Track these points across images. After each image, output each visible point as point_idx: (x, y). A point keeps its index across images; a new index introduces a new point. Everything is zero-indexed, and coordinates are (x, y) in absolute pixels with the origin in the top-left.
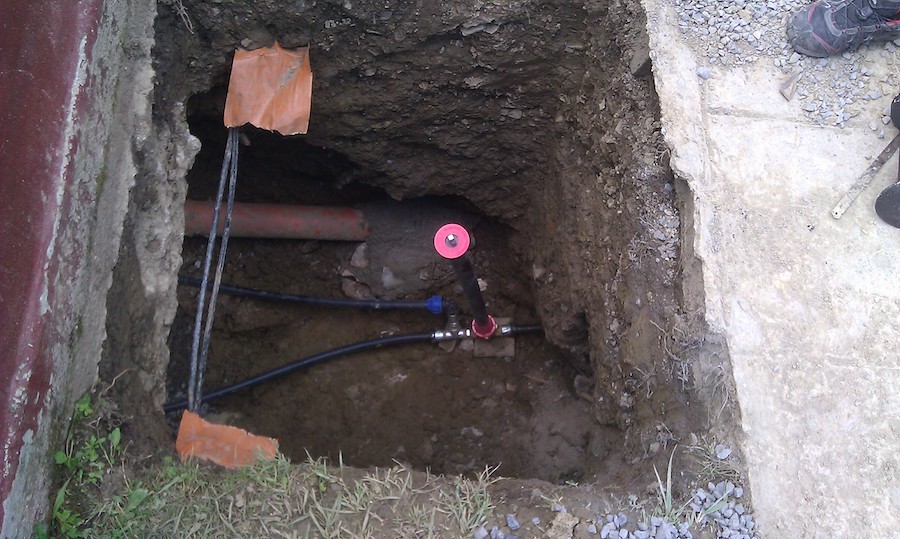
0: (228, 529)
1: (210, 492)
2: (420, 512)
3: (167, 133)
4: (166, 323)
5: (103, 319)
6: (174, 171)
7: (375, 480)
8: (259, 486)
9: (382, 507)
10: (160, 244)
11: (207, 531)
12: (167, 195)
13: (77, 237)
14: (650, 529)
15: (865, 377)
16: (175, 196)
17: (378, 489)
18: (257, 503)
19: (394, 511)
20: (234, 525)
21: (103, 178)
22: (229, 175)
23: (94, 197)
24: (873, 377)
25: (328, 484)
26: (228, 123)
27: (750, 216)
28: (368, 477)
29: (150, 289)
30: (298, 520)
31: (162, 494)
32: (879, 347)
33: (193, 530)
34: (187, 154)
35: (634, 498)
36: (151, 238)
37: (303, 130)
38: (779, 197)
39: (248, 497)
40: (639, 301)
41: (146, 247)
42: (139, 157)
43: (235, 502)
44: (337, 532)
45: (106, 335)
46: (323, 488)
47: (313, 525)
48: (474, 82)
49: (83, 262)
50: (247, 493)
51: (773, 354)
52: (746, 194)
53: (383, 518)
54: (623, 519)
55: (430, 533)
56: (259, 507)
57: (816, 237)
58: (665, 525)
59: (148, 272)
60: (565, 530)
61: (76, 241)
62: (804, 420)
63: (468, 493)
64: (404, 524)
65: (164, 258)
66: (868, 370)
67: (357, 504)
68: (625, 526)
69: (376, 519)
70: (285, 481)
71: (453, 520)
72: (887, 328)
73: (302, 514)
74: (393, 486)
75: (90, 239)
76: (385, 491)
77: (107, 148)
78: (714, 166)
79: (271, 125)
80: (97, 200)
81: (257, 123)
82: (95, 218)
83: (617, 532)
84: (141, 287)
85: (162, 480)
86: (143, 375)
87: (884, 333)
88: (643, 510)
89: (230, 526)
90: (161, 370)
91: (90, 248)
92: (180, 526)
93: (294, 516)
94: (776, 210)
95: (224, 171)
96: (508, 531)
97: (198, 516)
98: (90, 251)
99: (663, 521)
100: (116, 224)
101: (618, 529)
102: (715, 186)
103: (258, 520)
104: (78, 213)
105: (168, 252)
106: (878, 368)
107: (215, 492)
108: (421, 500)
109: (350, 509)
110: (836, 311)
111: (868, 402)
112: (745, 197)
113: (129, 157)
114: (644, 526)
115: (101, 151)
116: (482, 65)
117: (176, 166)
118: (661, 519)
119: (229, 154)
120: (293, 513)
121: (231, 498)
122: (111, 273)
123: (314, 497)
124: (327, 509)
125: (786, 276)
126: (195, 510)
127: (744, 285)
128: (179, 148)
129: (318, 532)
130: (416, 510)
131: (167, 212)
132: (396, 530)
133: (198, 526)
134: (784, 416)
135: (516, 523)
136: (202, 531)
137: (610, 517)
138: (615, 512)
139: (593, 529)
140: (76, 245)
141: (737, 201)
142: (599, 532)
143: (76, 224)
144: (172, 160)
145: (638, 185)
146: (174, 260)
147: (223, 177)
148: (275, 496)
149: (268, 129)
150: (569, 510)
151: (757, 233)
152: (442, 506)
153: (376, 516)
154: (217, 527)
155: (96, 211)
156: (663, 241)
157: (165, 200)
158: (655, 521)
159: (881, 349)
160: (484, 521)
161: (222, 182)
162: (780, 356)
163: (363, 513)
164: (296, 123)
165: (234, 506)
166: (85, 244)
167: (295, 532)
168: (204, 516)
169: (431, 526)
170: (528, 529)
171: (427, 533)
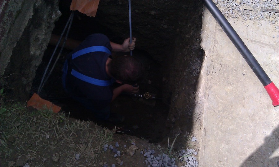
0: (28, 127)
1: (26, 115)
2: (89, 135)
3: (50, 7)
4: (36, 65)
5: (10, 56)
6: (50, 20)
7: (78, 122)
8: (42, 116)
9: (78, 131)
10: (39, 40)
11: (22, 126)
12: (45, 26)
13: (5, 27)
14: (161, 157)
15: (250, 126)
16: (48, 27)
17: (78, 125)
18: (39, 121)
19: (81, 133)
20: (31, 126)
21: (19, 12)
22: (68, 25)
23: (14, 17)
24: (253, 128)
25: (63, 121)
26: (71, 9)
27: (223, 66)
28: (76, 121)
29: (32, 53)
30: (50, 129)
31: (11, 111)
32: (257, 118)
33: (18, 125)
34: (56, 16)
35: (160, 146)
36: (36, 38)
37: (94, 15)
38: (235, 62)
39: (37, 119)
40: (184, 88)
41: (34, 40)
42: (36, 11)
43: (33, 119)
44: (61, 136)
45: (10, 61)
46: (61, 121)
47: (55, 132)
48: (153, 13)
49: (5, 36)
50: (37, 118)
51: (219, 111)
52: (224, 59)
53: (77, 135)
54: (153, 152)
55: (90, 142)
56: (40, 123)
57: (244, 78)
58: (166, 157)
59: (33, 48)
60: (132, 151)
61: (4, 28)
62: (225, 135)
63: (106, 133)
64: (83, 138)
65: (40, 45)
66: (251, 125)
67: (70, 129)
68: (153, 154)
69: (75, 135)
70: (50, 116)
71: (99, 140)
72: (261, 113)
73: (52, 128)
74: (83, 125)
75: (10, 29)
76: (80, 126)
77: (23, 4)
78: (215, 47)
79: (84, 12)
80: (16, 18)
81: (80, 10)
82: (14, 24)
83: (150, 155)
84: (29, 51)
85: (12, 108)
86: (23, 79)
87: (260, 114)
88: (161, 151)
89: (29, 126)
90: (31, 79)
91: (9, 32)
92: (14, 123)
93: (50, 128)
94: (232, 66)
95: (67, 24)
96: (115, 147)
97: (20, 121)
98: (9, 33)
99: (167, 156)
100: (22, 28)
101: (151, 155)
102: (213, 54)
103: (38, 127)
104: (7, 20)
105: (41, 43)
106: (255, 125)
107: (28, 115)
108: (90, 132)
109: (68, 130)
110: (246, 103)
111: (249, 135)
112: (223, 60)
113: (32, 9)
114: (160, 156)
115: (20, 4)
116: (156, 7)
117: (51, 18)
118: (166, 155)
119: (70, 19)
120: (49, 127)
121: (32, 118)
122: (16, 43)
123: (57, 123)
124: (60, 128)
125: (230, 88)
126: (20, 119)
127: (215, 87)
128: (54, 13)
129: (55, 134)
130: (88, 134)
131: (44, 31)
132: (80, 139)
133: (20, 124)
134: (218, 133)
135: (118, 145)
136: (20, 126)
137: (149, 150)
138: (151, 149)
139: (142, 152)
140: (4, 29)
141: (220, 60)
142: (144, 154)
143: (5, 23)
144: (50, 16)
145: (192, 51)
146: (43, 47)
147: (66, 26)
148: (45, 120)
149: (83, 13)
150: (136, 145)
151: (224, 72)
152: (96, 135)
153: (75, 133)
154: (25, 126)
155: (14, 21)
156: (195, 70)
157: (44, 27)
158: (164, 155)
159: (258, 119)
160: (108, 142)
161: (66, 27)
162: (221, 113)
163: (71, 132)
164: (92, 13)
165: (32, 120)
166: (8, 30)
167: (49, 133)
168: (22, 121)
169: (91, 140)
170: (122, 148)
171: (89, 142)
